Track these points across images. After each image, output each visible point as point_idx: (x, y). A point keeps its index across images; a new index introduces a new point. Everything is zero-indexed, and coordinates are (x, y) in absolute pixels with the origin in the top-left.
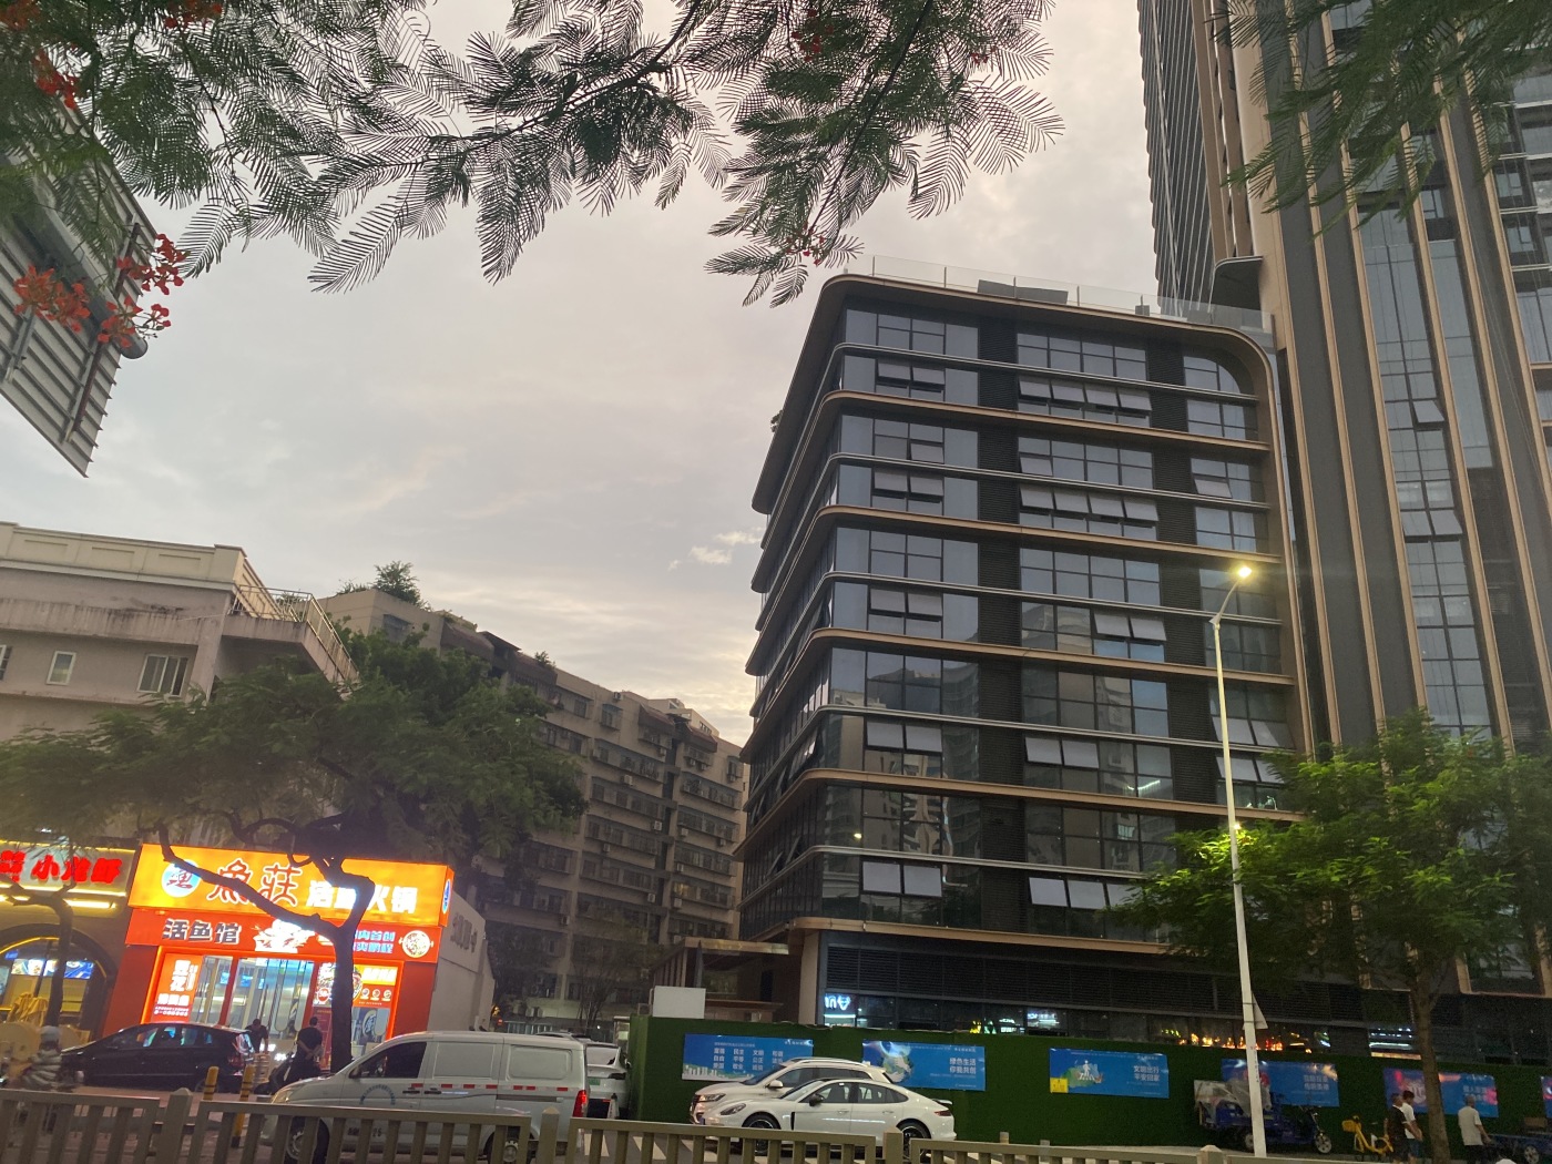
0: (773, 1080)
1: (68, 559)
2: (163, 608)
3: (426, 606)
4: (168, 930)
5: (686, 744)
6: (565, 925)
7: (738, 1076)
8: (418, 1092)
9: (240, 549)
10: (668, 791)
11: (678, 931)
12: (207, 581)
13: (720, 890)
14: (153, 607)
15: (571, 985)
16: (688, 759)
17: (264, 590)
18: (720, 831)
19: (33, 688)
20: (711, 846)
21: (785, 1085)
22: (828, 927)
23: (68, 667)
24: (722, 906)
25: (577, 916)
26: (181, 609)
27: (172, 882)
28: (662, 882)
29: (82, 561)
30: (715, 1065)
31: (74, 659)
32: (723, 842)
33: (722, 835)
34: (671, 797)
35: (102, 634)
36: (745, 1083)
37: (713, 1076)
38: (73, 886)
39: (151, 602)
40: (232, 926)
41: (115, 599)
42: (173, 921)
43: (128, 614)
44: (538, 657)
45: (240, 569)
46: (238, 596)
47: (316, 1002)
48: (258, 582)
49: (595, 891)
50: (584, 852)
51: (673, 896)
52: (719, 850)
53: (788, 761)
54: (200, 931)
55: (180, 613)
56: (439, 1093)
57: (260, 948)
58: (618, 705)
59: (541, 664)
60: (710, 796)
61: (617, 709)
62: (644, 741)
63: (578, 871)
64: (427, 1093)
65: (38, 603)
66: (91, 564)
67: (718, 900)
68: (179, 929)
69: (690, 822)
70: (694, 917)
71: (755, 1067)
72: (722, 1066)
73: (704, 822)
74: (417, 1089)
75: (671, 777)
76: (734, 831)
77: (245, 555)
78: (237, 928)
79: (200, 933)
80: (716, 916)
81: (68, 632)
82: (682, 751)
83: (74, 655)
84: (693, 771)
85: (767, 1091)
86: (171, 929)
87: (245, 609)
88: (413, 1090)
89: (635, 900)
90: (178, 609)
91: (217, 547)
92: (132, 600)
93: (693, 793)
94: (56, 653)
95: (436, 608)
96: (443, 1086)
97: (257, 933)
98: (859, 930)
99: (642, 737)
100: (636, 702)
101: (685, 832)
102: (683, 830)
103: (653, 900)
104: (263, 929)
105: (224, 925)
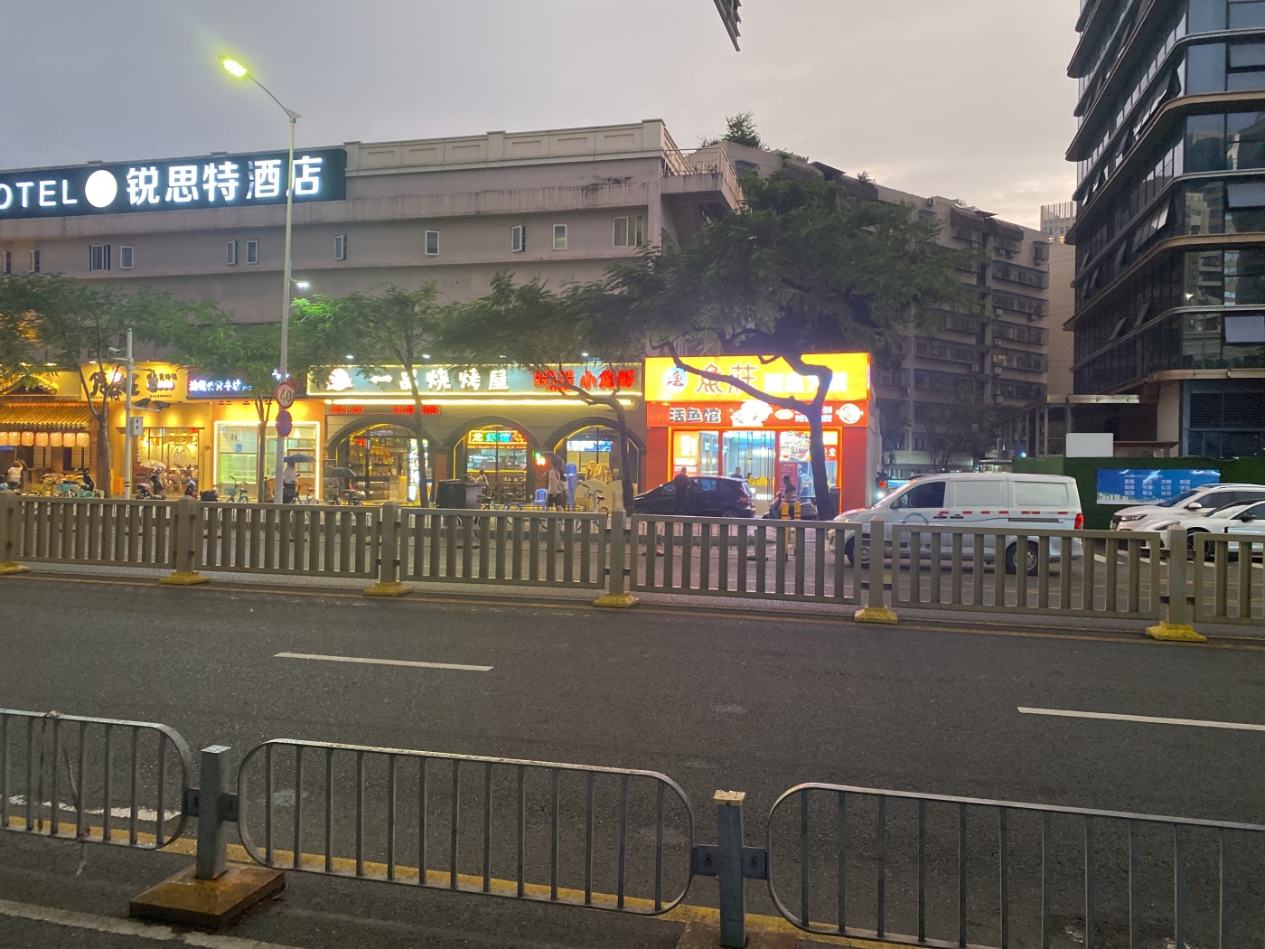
0: (1190, 501)
1: (544, 153)
2: (616, 180)
3: (766, 148)
4: (672, 416)
5: (994, 236)
6: (907, 395)
7: (1149, 501)
8: (945, 517)
9: (661, 121)
10: (982, 278)
11: (999, 393)
12: (642, 152)
13: (1033, 356)
14: (609, 180)
15: (916, 440)
16: (997, 250)
17: (677, 151)
18: (1030, 308)
19: (546, 255)
20: (1024, 321)
21: (1204, 506)
22: (1192, 377)
23: (564, 236)
24: (1037, 370)
25: (916, 388)
26: (629, 178)
27: (670, 382)
28: (983, 355)
29: (554, 152)
30: (1126, 493)
31: (566, 229)
32: (1034, 317)
33: (1032, 311)
34: (984, 283)
35: (581, 207)
36: (1159, 505)
37: (1125, 501)
38: (619, 390)
39: (606, 176)
40: (714, 411)
41: (582, 178)
42: (674, 409)
43: (593, 188)
44: (860, 177)
45: (663, 138)
46: (667, 160)
47: (781, 459)
48: (674, 146)
49: (928, 367)
50: (916, 336)
51: (994, 365)
52: (1031, 324)
53: (1130, 234)
54: (693, 415)
55: (628, 181)
56: (962, 518)
57: (735, 424)
58: (933, 210)
59: (863, 181)
60: (1019, 278)
61: (932, 213)
62: (957, 239)
63: (913, 352)
64: (952, 518)
65: (534, 190)
66: (559, 154)
67: (1033, 365)
68: (679, 414)
69: (1003, 302)
70: (1012, 381)
71: (1164, 493)
72: (1133, 493)
73: (1016, 302)
74: (944, 515)
75: (983, 267)
76: (1044, 307)
77: (664, 125)
78: (717, 412)
79: (693, 417)
80: (1032, 379)
81: (558, 209)
82: (991, 243)
83: (566, 225)
84: (1003, 259)
85: (1186, 511)
86: (674, 415)
87: (670, 169)
88: (941, 516)
89: (962, 371)
90: (627, 178)
91: (644, 122)
92: (595, 177)
93: (1005, 279)
94: (554, 226)
95: (773, 149)
96: (965, 513)
97: (731, 414)
98: (1224, 377)
99: (954, 235)
100: (948, 205)
101: (1000, 312)
102: (998, 310)
103: (978, 370)
104: (735, 411)
105: (708, 410)
